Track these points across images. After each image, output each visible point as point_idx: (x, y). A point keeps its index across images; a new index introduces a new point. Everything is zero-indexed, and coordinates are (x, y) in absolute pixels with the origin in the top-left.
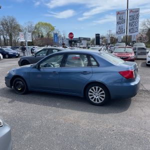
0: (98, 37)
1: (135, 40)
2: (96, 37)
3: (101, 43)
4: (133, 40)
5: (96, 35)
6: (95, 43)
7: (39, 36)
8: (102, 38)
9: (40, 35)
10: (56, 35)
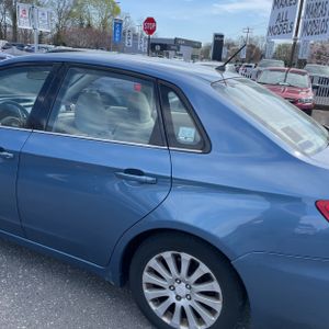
0: (219, 41)
1: (305, 57)
2: (215, 42)
3: (224, 56)
4: (300, 57)
5: (216, 36)
6: (211, 55)
7: (82, 24)
8: (229, 46)
9: (86, 22)
10: (119, 24)
